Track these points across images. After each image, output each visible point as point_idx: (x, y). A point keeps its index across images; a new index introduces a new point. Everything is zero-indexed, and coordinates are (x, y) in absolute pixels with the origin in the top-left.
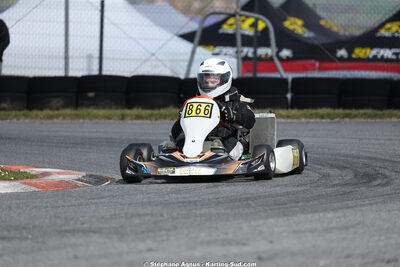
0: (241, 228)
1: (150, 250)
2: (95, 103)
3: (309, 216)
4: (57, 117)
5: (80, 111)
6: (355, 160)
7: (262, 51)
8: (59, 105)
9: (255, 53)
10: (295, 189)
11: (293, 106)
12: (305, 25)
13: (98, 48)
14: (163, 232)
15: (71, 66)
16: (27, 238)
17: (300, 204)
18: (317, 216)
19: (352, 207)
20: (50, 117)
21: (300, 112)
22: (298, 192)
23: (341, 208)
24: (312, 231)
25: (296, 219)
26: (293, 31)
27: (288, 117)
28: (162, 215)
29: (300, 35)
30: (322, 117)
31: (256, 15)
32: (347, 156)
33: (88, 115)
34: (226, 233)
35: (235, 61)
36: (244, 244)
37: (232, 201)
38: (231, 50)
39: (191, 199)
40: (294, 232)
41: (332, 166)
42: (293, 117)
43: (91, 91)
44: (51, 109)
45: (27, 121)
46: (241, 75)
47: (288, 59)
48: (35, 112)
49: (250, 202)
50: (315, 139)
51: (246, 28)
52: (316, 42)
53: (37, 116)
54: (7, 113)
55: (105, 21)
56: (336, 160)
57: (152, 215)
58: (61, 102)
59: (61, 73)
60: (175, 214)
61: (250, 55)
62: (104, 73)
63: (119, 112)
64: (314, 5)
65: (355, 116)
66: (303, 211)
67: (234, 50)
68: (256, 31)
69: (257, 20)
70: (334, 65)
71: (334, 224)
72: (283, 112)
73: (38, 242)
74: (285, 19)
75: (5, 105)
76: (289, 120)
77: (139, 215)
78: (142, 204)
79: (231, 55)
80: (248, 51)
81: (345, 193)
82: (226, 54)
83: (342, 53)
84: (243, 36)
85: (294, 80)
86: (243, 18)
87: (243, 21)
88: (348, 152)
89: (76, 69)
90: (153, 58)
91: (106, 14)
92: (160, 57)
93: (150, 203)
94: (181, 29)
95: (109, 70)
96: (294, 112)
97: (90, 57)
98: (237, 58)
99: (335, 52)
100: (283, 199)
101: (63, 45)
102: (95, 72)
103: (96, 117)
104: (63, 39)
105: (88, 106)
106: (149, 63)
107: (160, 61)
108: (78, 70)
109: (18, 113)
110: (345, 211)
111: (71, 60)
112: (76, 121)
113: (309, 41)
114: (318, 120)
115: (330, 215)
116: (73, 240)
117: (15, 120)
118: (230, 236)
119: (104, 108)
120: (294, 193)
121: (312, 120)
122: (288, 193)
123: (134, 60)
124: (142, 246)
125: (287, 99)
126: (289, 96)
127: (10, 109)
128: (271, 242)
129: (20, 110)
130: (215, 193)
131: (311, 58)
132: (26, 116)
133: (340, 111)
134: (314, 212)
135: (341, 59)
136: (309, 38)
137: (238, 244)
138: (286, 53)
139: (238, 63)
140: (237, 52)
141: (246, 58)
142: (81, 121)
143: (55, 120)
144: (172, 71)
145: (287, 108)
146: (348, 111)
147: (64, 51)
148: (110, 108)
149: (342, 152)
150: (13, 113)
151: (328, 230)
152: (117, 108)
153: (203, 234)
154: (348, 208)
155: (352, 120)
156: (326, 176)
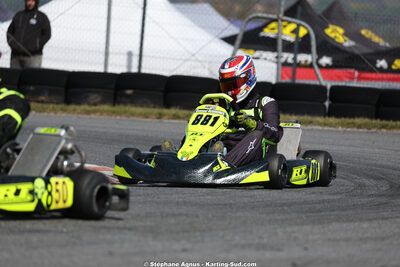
0: (276, 234)
1: (185, 250)
2: (132, 101)
3: (345, 225)
4: (95, 112)
5: (118, 108)
6: (391, 171)
7: (303, 58)
8: (96, 101)
9: (295, 59)
10: (331, 197)
11: (330, 114)
12: (345, 34)
13: (138, 45)
14: (198, 234)
15: (110, 62)
16: (62, 232)
17: (335, 213)
18: (352, 225)
19: (387, 219)
20: (88, 113)
21: (338, 120)
22: (333, 200)
23: (376, 219)
24: (347, 240)
25: (331, 227)
26: (333, 39)
27: (325, 125)
28: (197, 216)
29: (341, 44)
30: (359, 127)
31: (298, 22)
32: (383, 167)
33: (125, 112)
34: (260, 238)
35: (274, 66)
36: (279, 250)
37: (267, 206)
38: (271, 55)
39: (226, 202)
40: (329, 240)
41: (369, 177)
42: (330, 125)
43: (130, 89)
44: (89, 104)
45: (64, 115)
46: (280, 80)
47: (327, 66)
48: (72, 107)
49: (286, 208)
50: (351, 148)
51: (287, 33)
52: (357, 52)
53: (74, 110)
54: (45, 106)
55: (147, 19)
56: (371, 170)
57: (187, 215)
58: (99, 99)
59: (100, 69)
60: (210, 216)
61: (290, 61)
62: (143, 71)
63: (156, 111)
64: (356, 14)
65: (392, 128)
66: (338, 219)
67: (275, 54)
68: (297, 37)
69: (299, 25)
70: (373, 75)
71: (369, 235)
72: (320, 119)
73: (73, 237)
74: (327, 27)
75: (43, 98)
76: (326, 128)
77: (174, 215)
78: (178, 203)
79: (270, 60)
80: (288, 57)
81: (380, 204)
82: (265, 59)
83: (382, 63)
84: (284, 41)
85: (333, 88)
86: (284, 23)
87: (285, 26)
88: (384, 163)
89: (116, 65)
90: (193, 58)
91: (148, 12)
92: (200, 58)
93: (185, 203)
94: (223, 31)
95: (149, 68)
96: (332, 120)
97: (130, 54)
98: (277, 63)
99: (376, 63)
100: (318, 206)
101: (104, 41)
102: (134, 70)
103: (133, 114)
104: (104, 34)
105: (125, 104)
106: (189, 63)
107: (200, 61)
108: (118, 67)
109: (55, 106)
110: (381, 222)
111: (111, 56)
112: (113, 118)
113: (350, 50)
114: (355, 129)
115: (365, 225)
116: (108, 237)
117: (52, 114)
118: (265, 240)
119: (142, 106)
120: (329, 201)
121: (349, 129)
122: (323, 201)
123: (173, 59)
124: (177, 246)
125: (325, 106)
126: (327, 104)
127: (47, 103)
128: (306, 249)
129: (57, 103)
130: (251, 197)
131: (351, 67)
132: (63, 110)
133: (378, 122)
134: (349, 220)
135: (381, 70)
136: (350, 47)
137: (272, 249)
138: (326, 60)
139: (278, 69)
140: (277, 57)
141: (285, 64)
142: (118, 117)
143: (93, 116)
144: (211, 72)
145: (325, 116)
146: (385, 122)
147: (104, 47)
148: (148, 106)
149: (379, 162)
150: (51, 106)
151: (363, 240)
152: (154, 107)
153: (237, 238)
154: (384, 218)
155: (389, 132)
156: (362, 186)
